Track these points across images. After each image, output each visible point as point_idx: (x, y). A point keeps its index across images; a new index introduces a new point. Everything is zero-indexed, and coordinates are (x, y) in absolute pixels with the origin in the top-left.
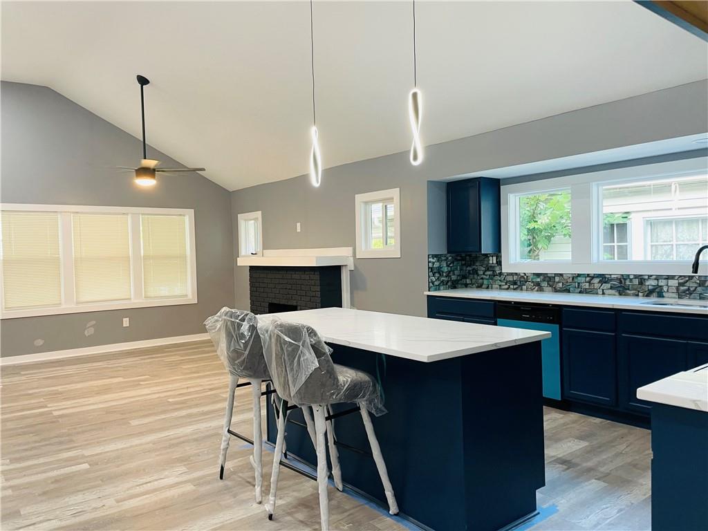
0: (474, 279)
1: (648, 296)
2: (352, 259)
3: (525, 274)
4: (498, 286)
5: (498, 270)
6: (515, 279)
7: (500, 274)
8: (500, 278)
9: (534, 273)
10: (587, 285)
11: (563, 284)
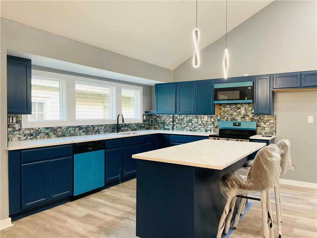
1: (95, 134)
3: (39, 128)
4: (18, 139)
5: (17, 126)
6: (31, 132)
7: (19, 130)
8: (19, 133)
9: (45, 128)
10: (73, 132)
11: (62, 132)
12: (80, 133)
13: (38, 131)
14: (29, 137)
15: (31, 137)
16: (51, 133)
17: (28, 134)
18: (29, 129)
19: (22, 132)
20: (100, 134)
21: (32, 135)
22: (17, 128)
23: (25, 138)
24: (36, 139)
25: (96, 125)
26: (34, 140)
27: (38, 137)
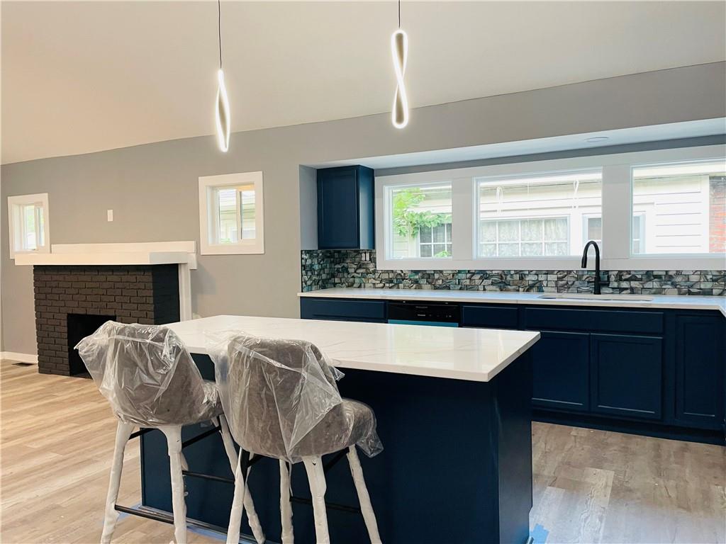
0: (344, 277)
1: (528, 291)
2: (194, 255)
3: (402, 271)
4: (372, 285)
6: (390, 277)
7: (374, 272)
8: (374, 277)
9: (412, 271)
10: (468, 282)
11: (443, 281)
12: (484, 286)
13: (401, 276)
14: (387, 285)
15: (391, 285)
16: (423, 282)
17: (386, 279)
18: (387, 272)
19: (377, 275)
20: (543, 291)
21: (391, 281)
22: (371, 270)
23: (382, 285)
24: (398, 288)
25: (530, 271)
26: (395, 289)
27: (400, 285)
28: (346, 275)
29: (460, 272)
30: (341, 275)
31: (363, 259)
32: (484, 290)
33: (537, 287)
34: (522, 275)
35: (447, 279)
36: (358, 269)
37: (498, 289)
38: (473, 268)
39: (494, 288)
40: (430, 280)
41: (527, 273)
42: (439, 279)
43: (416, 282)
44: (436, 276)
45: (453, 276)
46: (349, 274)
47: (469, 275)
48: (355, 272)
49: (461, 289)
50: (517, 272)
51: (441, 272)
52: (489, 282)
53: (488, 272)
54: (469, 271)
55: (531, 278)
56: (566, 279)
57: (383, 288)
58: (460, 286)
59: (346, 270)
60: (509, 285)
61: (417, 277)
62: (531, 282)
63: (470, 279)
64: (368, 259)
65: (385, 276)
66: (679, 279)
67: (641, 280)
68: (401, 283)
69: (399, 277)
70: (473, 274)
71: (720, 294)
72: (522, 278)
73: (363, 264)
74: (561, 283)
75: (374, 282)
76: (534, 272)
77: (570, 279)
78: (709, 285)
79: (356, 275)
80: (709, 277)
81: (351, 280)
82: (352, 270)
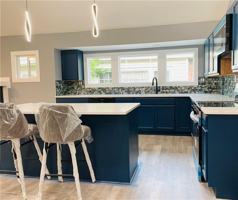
0: (72, 91)
1: (136, 93)
2: (10, 83)
3: (94, 88)
4: (83, 93)
5: (83, 87)
6: (90, 90)
7: (84, 89)
8: (84, 90)
9: (98, 88)
10: (117, 91)
11: (109, 91)
14: (89, 93)
16: (102, 92)
18: (89, 88)
19: (85, 90)
20: (141, 94)
23: (87, 93)
24: (93, 94)
28: (73, 90)
29: (114, 88)
30: (71, 90)
31: (80, 84)
32: (123, 94)
33: (139, 92)
34: (134, 88)
35: (110, 90)
36: (78, 87)
37: (127, 93)
38: (119, 87)
39: (126, 93)
40: (104, 91)
41: (136, 88)
42: (107, 91)
43: (100, 92)
44: (107, 89)
45: (112, 89)
46: (74, 89)
47: (118, 89)
48: (77, 89)
49: (115, 94)
50: (133, 88)
51: (108, 88)
52: (124, 91)
53: (124, 88)
54: (118, 88)
55: (137, 89)
56: (148, 89)
57: (87, 94)
58: (115, 93)
59: (73, 88)
60: (130, 92)
61: (100, 90)
62: (137, 91)
63: (118, 90)
64: (82, 84)
65: (88, 90)
66: (179, 89)
67: (169, 89)
68: (94, 92)
69: (93, 90)
70: (119, 88)
71: (190, 93)
72: (134, 90)
73: (80, 86)
74: (146, 91)
75: (84, 92)
76: (138, 88)
77: (149, 89)
78: (187, 90)
79: (77, 90)
80: (187, 88)
81: (75, 92)
82: (76, 88)
